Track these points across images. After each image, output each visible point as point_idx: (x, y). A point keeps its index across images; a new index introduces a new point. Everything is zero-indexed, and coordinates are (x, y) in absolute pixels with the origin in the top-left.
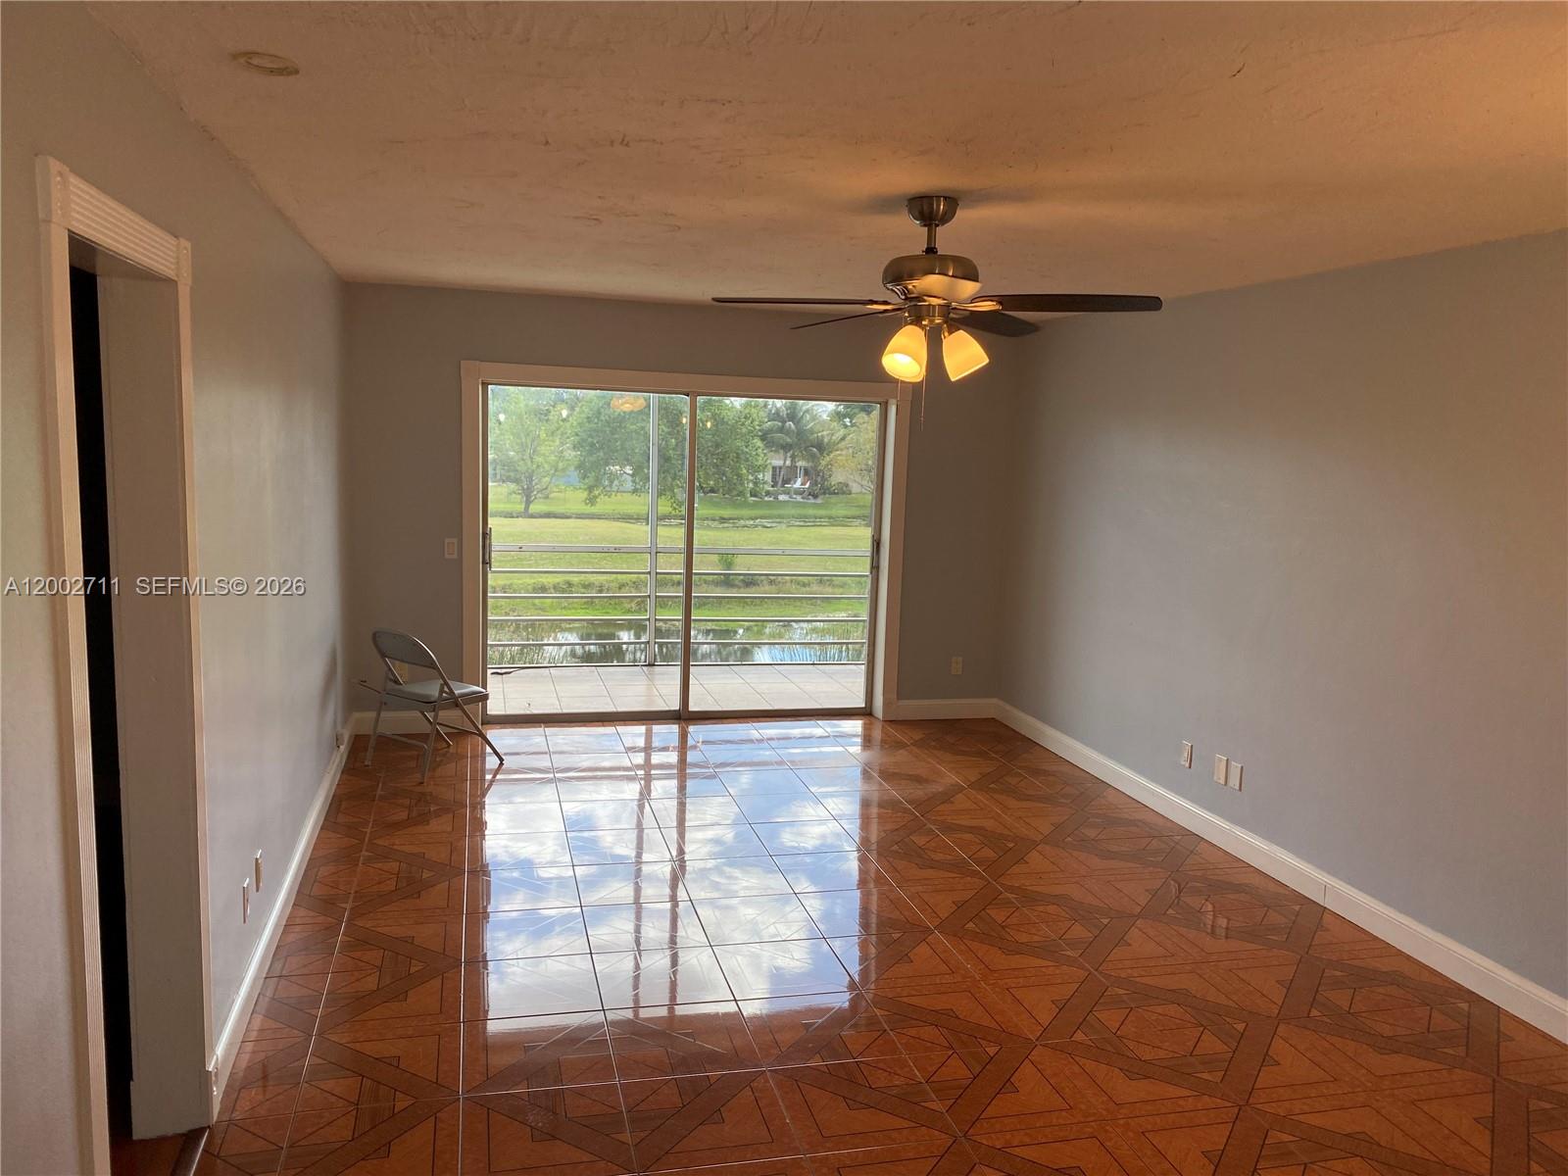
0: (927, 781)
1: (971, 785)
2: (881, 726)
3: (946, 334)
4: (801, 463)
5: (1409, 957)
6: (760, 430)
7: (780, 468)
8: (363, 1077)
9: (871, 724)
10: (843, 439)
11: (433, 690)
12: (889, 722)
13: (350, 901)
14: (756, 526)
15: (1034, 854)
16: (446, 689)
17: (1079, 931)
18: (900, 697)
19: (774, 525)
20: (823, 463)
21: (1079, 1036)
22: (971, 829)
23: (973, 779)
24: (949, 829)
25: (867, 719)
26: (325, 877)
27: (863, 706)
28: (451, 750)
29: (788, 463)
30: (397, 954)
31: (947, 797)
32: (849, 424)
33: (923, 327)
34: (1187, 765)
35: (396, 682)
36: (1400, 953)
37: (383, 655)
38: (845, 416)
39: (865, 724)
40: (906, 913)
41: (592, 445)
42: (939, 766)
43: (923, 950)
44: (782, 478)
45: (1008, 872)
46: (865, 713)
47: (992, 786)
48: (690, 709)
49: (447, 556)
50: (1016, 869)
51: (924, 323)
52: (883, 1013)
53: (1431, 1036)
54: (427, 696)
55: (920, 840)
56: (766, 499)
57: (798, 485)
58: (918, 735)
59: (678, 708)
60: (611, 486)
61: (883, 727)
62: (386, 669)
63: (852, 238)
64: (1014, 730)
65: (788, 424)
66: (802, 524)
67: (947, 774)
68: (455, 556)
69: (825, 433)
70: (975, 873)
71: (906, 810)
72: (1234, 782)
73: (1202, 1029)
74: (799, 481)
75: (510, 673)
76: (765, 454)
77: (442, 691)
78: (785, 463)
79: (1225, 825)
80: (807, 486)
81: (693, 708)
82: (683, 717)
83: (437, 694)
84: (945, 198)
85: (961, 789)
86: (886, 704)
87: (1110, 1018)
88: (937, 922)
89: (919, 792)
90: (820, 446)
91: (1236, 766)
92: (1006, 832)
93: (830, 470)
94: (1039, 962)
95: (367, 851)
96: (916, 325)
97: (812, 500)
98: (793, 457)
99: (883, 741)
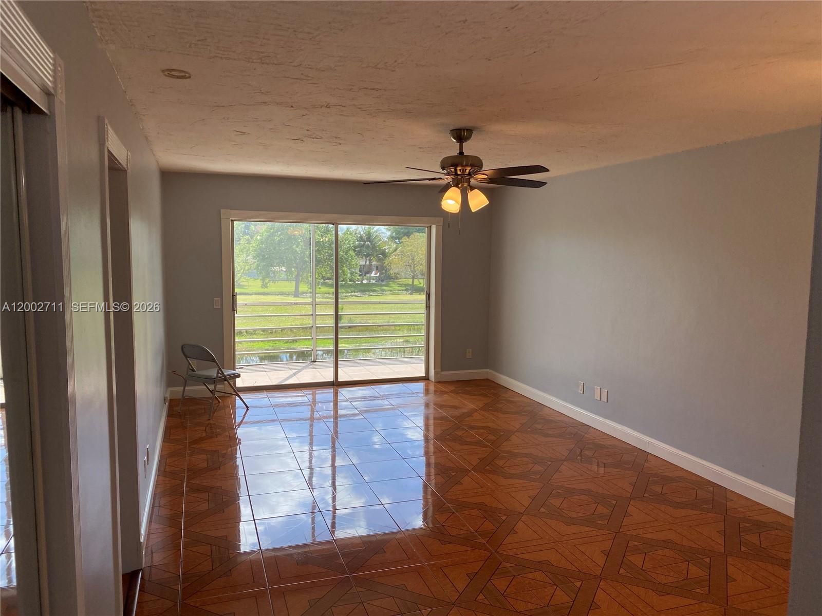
0: (459, 408)
1: (481, 409)
2: (433, 385)
3: (469, 191)
4: (374, 263)
5: (686, 471)
6: (353, 246)
7: (364, 266)
8: (211, 545)
9: (429, 384)
10: (396, 250)
11: (213, 373)
12: (438, 382)
13: (186, 472)
14: (352, 296)
15: (513, 437)
16: (220, 372)
17: (538, 468)
18: (442, 370)
19: (362, 295)
20: (387, 262)
21: (542, 510)
22: (483, 428)
23: (481, 406)
24: (472, 428)
25: (426, 382)
26: (170, 463)
27: (424, 375)
28: (221, 404)
29: (368, 263)
30: (215, 494)
31: (470, 414)
32: (398, 242)
33: (459, 188)
34: (582, 393)
35: (193, 370)
36: (682, 469)
37: (186, 357)
38: (396, 238)
39: (426, 384)
40: (457, 464)
41: (264, 256)
42: (464, 401)
43: (467, 479)
44: (365, 271)
45: (503, 444)
46: (426, 379)
47: (490, 408)
48: (339, 380)
49: (215, 307)
50: (505, 443)
51: (459, 186)
52: (452, 505)
53: (697, 501)
54: (211, 376)
55: (459, 433)
56: (357, 282)
57: (373, 275)
58: (452, 388)
59: (332, 380)
60: (275, 277)
61: (435, 385)
62: (188, 363)
63: (421, 148)
64: (498, 384)
65: (367, 243)
66: (376, 294)
67: (469, 404)
68: (219, 307)
69: (387, 247)
70: (486, 446)
71: (450, 421)
72: (604, 399)
73: (597, 504)
74: (374, 272)
75: (242, 368)
76: (356, 259)
77: (218, 373)
78: (366, 263)
79: (601, 419)
80: (378, 275)
81: (340, 379)
82: (336, 384)
83: (215, 375)
84: (467, 130)
85: (476, 411)
86: (436, 373)
87: (556, 502)
88: (472, 467)
89: (456, 413)
90: (384, 254)
91: (604, 392)
92: (499, 428)
93: (390, 266)
94: (521, 481)
95: (189, 450)
96: (456, 187)
97: (380, 282)
98: (370, 260)
99: (435, 392)
